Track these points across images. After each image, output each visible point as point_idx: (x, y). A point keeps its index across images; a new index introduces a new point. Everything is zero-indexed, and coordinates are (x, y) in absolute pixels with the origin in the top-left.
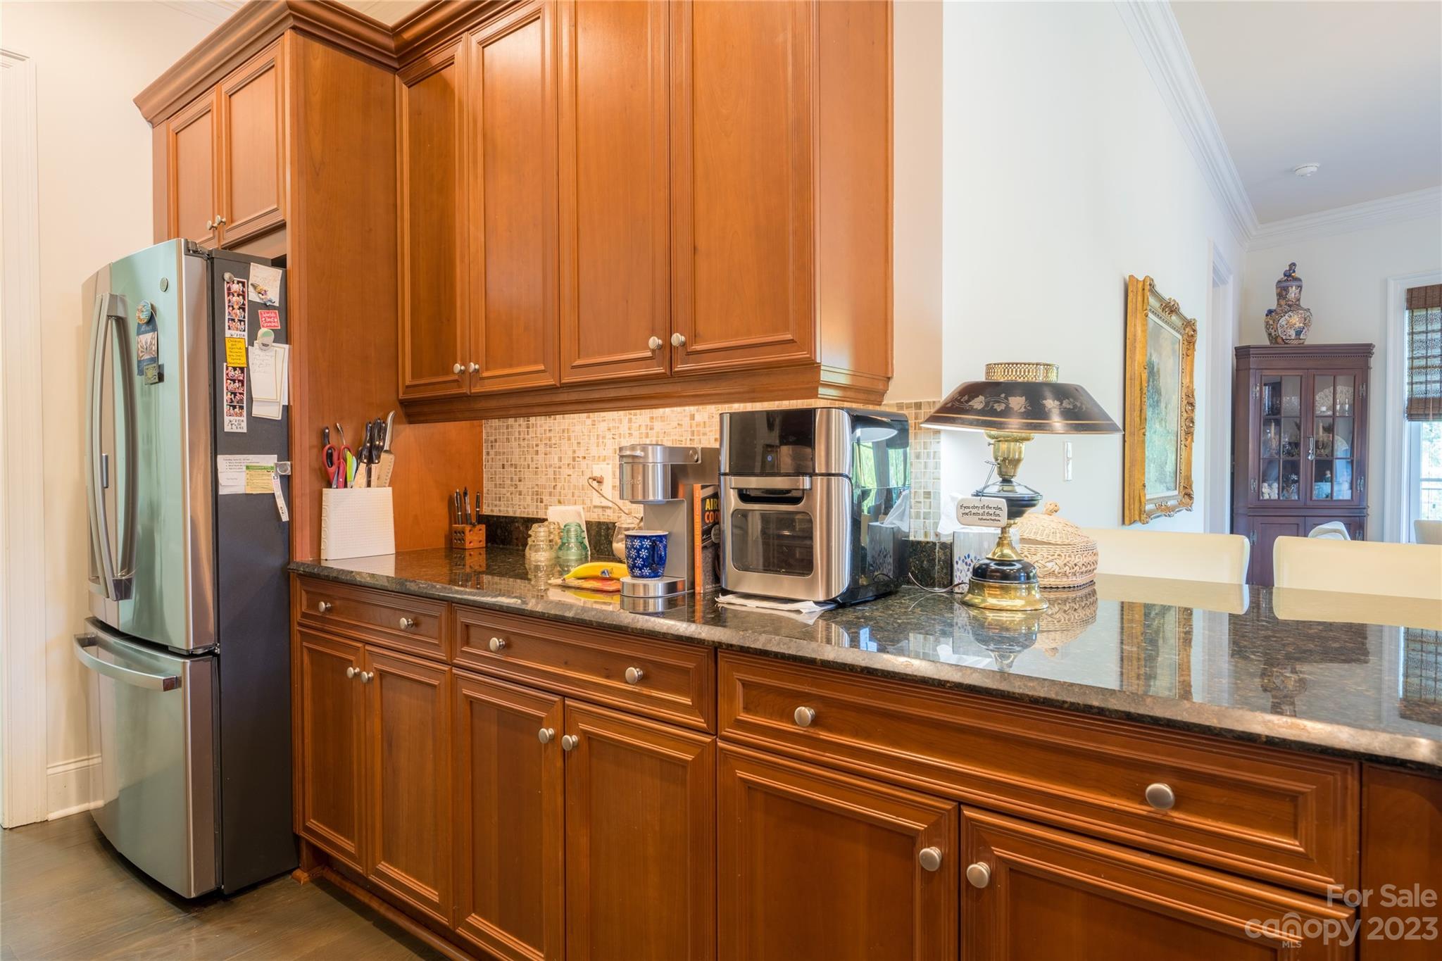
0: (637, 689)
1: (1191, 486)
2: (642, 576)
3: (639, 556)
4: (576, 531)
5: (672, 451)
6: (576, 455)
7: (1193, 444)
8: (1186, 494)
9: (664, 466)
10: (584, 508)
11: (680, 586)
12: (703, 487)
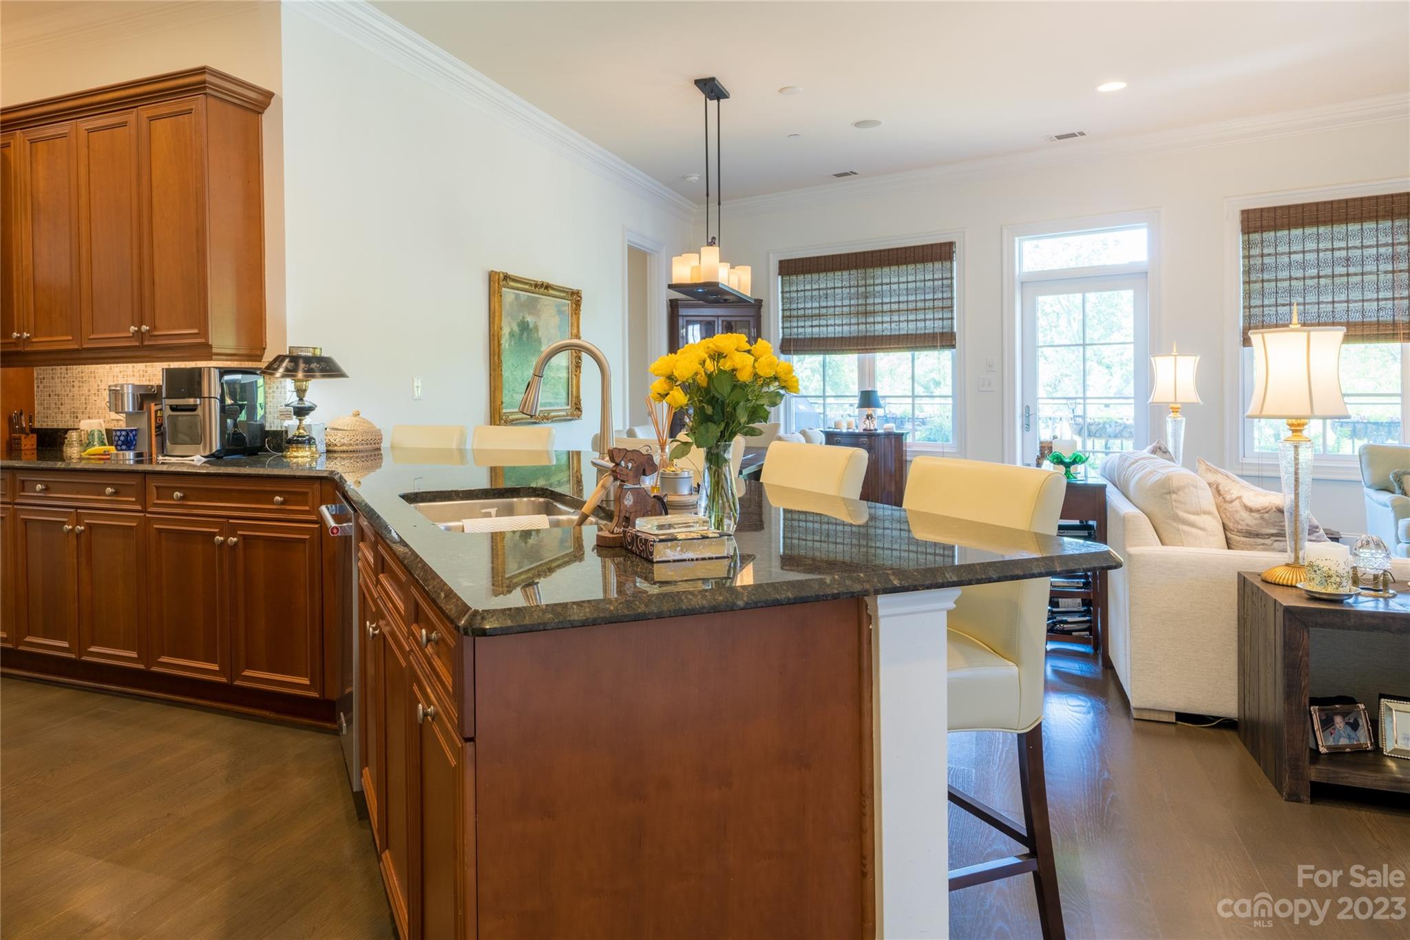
0: (112, 498)
1: (580, 403)
2: (121, 450)
3: (119, 440)
4: (98, 434)
5: (135, 387)
6: (100, 388)
7: (581, 374)
8: (577, 408)
9: (133, 395)
10: (104, 421)
11: (145, 455)
12: (156, 405)
